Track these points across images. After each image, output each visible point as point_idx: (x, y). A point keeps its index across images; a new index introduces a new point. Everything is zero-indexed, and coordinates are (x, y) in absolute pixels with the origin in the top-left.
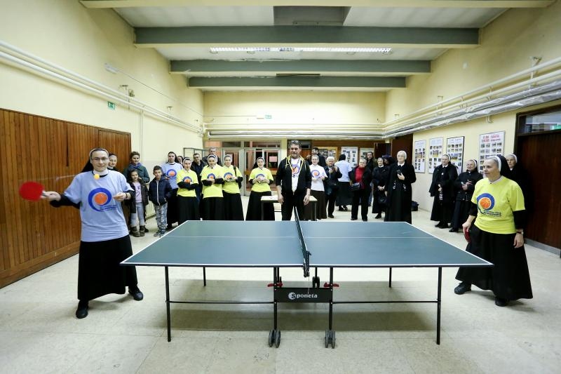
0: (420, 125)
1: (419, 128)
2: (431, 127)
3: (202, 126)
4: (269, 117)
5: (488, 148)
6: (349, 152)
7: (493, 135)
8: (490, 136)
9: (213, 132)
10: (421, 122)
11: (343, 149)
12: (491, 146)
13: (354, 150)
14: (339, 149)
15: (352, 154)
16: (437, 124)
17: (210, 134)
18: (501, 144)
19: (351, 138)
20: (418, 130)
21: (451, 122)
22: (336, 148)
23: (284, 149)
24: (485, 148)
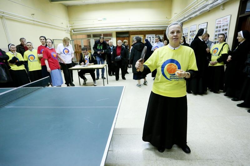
0: (185, 18)
1: (184, 20)
2: (190, 18)
3: (67, 27)
4: (105, 19)
5: (220, 29)
6: (150, 38)
7: (223, 18)
8: (221, 19)
9: (75, 30)
10: (186, 16)
11: (147, 36)
12: (222, 27)
13: (153, 36)
14: (145, 36)
15: (152, 39)
16: (193, 16)
17: (74, 31)
18: (228, 25)
19: (151, 29)
20: (184, 22)
21: (201, 13)
22: (143, 35)
23: (115, 37)
24: (218, 29)
